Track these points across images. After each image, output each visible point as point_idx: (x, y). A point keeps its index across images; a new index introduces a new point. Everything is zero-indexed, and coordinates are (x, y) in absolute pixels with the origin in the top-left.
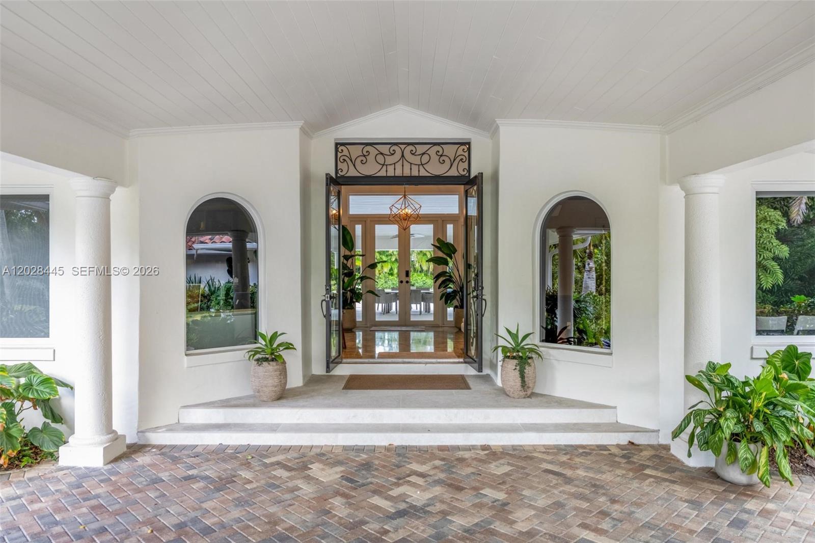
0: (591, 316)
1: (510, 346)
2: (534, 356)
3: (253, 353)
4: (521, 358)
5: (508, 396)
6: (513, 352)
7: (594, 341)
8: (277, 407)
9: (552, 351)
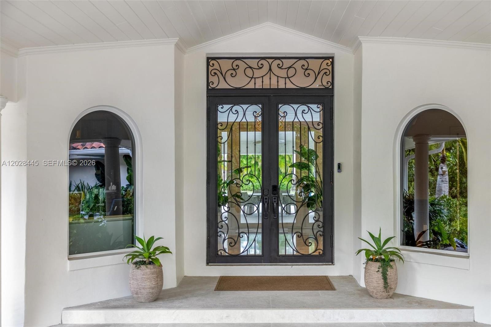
0: (446, 218)
1: (374, 250)
2: (395, 258)
3: (131, 257)
4: (384, 260)
5: (371, 296)
6: (376, 255)
7: (448, 242)
8: (154, 308)
9: (413, 255)
